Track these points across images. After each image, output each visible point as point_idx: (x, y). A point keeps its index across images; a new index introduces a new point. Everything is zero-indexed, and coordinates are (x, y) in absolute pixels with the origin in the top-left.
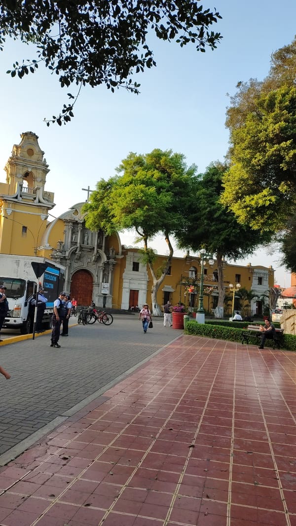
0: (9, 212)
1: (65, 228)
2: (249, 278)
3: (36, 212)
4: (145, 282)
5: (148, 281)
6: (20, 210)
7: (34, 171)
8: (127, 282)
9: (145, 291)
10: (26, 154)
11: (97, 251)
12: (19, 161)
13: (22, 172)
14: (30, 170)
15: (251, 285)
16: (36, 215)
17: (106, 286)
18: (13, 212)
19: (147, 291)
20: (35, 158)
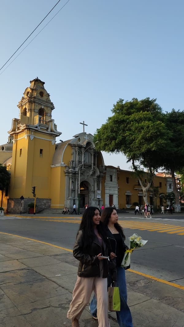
0: (32, 138)
1: (73, 151)
2: (166, 184)
3: (47, 138)
4: (117, 189)
5: (118, 188)
6: (39, 136)
7: (45, 108)
8: (108, 190)
9: (117, 195)
10: (39, 94)
11: (94, 167)
12: (36, 99)
13: (38, 108)
14: (43, 107)
15: (167, 189)
16: (48, 141)
17: (99, 193)
18: (34, 137)
19: (118, 195)
20: (44, 98)
